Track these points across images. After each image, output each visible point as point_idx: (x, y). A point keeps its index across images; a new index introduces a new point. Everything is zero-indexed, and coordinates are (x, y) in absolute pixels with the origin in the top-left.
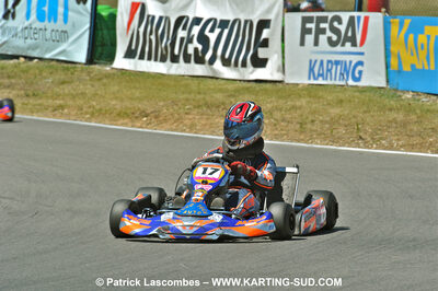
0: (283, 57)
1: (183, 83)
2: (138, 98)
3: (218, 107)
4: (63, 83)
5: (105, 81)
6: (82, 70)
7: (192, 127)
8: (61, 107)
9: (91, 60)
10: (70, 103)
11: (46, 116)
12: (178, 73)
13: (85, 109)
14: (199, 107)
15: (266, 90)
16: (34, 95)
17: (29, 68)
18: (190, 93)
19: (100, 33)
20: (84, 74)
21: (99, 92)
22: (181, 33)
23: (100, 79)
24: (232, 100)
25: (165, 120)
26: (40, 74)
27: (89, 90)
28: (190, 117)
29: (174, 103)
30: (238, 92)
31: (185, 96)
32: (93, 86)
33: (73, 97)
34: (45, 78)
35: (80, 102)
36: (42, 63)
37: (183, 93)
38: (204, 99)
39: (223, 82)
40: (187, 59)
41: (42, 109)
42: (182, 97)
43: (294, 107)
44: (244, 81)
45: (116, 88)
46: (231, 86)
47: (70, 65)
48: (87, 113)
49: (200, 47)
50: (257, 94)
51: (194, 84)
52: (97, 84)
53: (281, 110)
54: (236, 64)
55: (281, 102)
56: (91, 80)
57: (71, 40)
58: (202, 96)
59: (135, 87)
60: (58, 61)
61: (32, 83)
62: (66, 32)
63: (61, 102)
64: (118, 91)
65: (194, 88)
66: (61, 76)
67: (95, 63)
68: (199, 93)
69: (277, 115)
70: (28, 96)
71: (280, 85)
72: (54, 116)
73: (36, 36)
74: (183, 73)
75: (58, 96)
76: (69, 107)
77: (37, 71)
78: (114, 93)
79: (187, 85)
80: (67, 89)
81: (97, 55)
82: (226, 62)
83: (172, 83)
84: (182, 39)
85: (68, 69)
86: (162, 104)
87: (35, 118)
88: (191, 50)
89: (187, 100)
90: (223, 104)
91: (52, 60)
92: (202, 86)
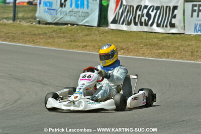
0: (184, 23)
1: (140, 34)
2: (119, 42)
3: (155, 45)
4: (87, 35)
5: (105, 34)
6: (95, 30)
7: (143, 55)
8: (86, 46)
9: (99, 25)
10: (90, 44)
11: (79, 50)
12: (137, 30)
13: (96, 47)
14: (146, 45)
15: (177, 37)
16: (74, 41)
17: (72, 29)
18: (142, 39)
19: (103, 13)
20: (96, 31)
21: (103, 39)
22: (139, 13)
23: (103, 34)
24: (162, 42)
25: (131, 52)
26: (77, 32)
27: (98, 38)
28: (143, 50)
29: (135, 44)
30: (164, 38)
31: (140, 40)
32: (100, 36)
33: (91, 41)
34: (79, 33)
35: (94, 44)
36: (78, 27)
37: (140, 39)
38: (149, 42)
39: (157, 34)
40: (141, 24)
41: (77, 47)
42: (139, 41)
43: (189, 45)
44: (167, 33)
45: (110, 37)
46: (161, 36)
47: (90, 27)
48: (97, 49)
49: (147, 19)
50: (172, 39)
51: (144, 35)
52: (102, 36)
53: (183, 46)
54: (163, 26)
55: (183, 43)
56: (99, 34)
57: (90, 16)
58: (148, 41)
59: (118, 37)
60: (85, 25)
61: (73, 36)
62: (88, 13)
63: (86, 44)
64: (111, 39)
65: (145, 37)
66: (86, 32)
67: (101, 27)
68: (147, 39)
69: (181, 48)
70: (71, 41)
71: (183, 35)
72: (83, 50)
73: (75, 15)
74: (139, 30)
75: (84, 41)
76: (89, 46)
77: (76, 30)
78: (109, 39)
79: (141, 36)
80: (88, 38)
81: (102, 23)
82: (158, 25)
83: (135, 35)
84: (139, 15)
85: (89, 29)
86: (130, 44)
87: (74, 51)
88: (143, 20)
89: (141, 42)
90: (157, 44)
91: (83, 25)
92: (148, 36)
